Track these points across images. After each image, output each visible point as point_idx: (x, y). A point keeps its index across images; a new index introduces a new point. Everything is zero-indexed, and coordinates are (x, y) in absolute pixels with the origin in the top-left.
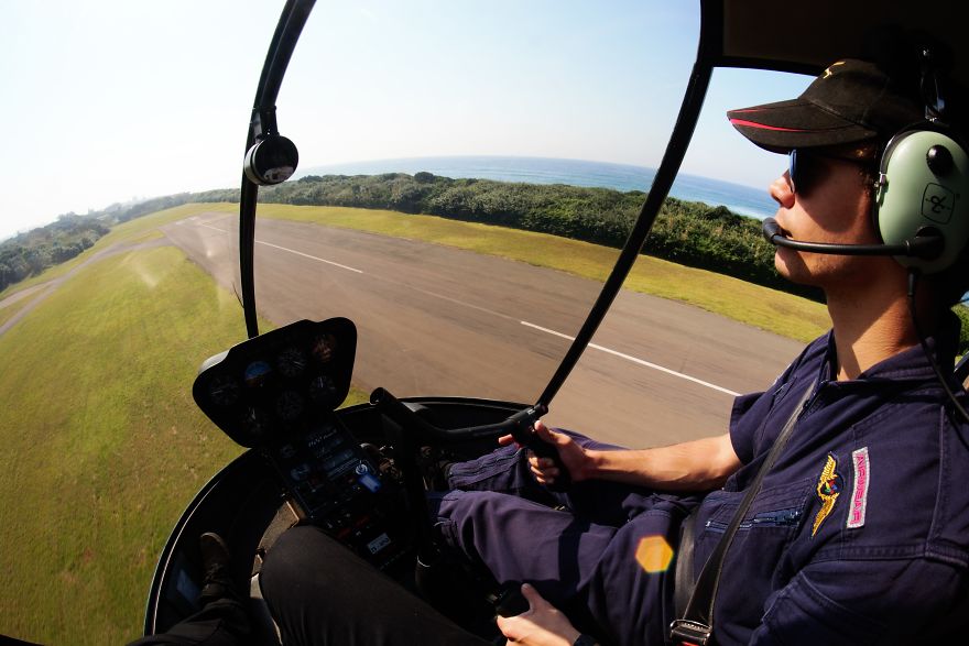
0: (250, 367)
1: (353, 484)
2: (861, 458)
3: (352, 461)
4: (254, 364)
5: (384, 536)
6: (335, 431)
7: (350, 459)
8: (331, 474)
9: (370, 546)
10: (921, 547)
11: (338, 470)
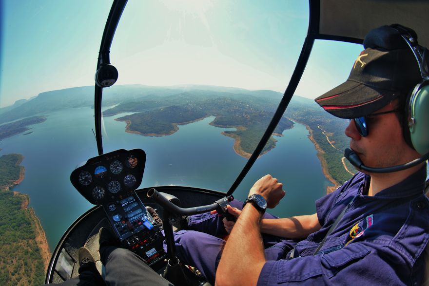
0: (97, 168)
1: (141, 225)
2: (370, 219)
3: (140, 215)
4: (99, 167)
5: (154, 249)
6: (134, 200)
7: (140, 213)
8: (131, 219)
9: (147, 253)
10: (388, 242)
11: (134, 218)
